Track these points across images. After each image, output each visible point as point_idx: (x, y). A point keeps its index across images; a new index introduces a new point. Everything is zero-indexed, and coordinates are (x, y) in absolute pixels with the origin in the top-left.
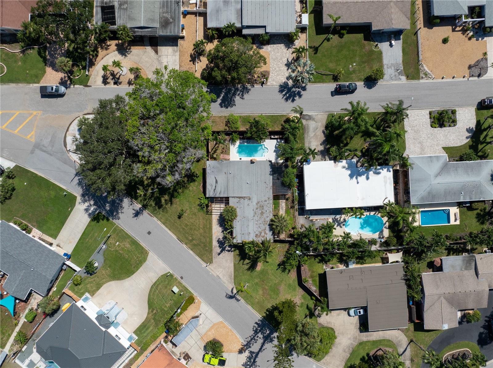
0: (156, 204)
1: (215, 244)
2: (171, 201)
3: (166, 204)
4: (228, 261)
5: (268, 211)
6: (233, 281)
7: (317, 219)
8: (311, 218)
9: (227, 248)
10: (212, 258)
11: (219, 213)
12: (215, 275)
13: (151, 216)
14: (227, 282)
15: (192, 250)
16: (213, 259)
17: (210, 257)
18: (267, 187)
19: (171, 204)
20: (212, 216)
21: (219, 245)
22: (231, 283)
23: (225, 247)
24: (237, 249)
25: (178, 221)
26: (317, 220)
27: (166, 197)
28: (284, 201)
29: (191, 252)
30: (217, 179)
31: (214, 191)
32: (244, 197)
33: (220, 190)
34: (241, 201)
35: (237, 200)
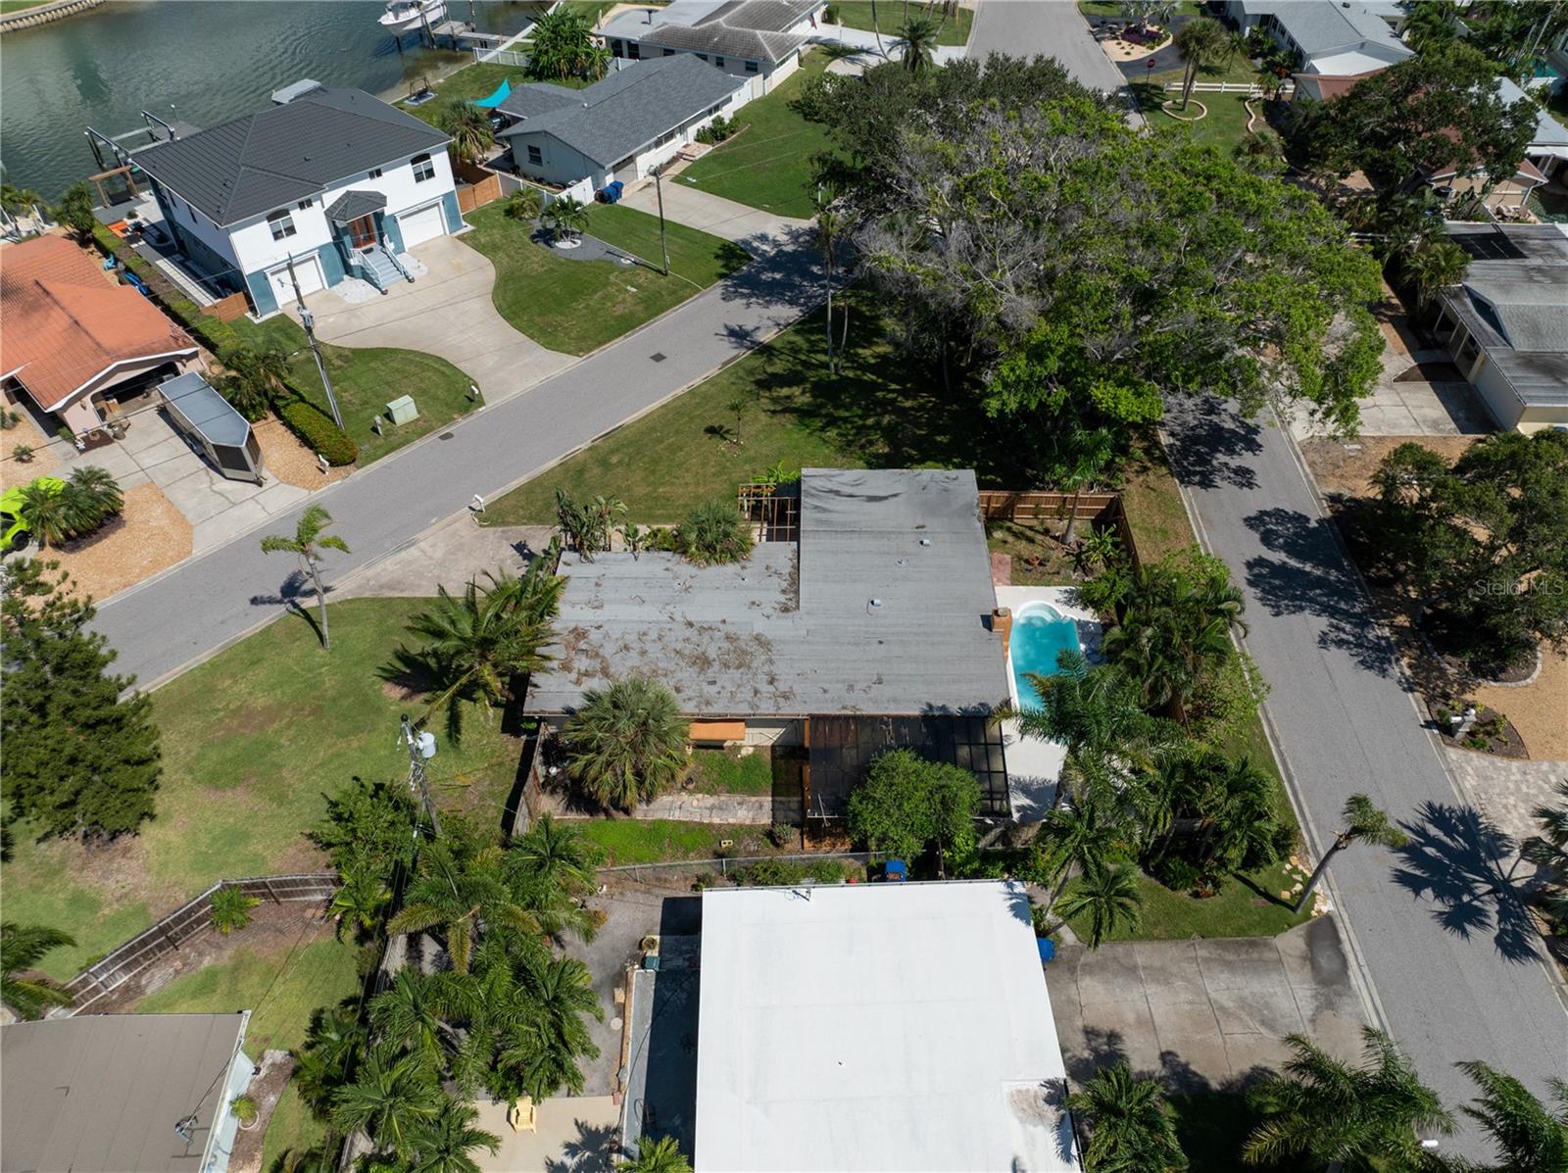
0: (774, 375)
3: (774, 399)
5: (713, 689)
6: (368, 594)
7: (631, 1012)
8: (636, 974)
10: (504, 523)
12: (418, 536)
13: (724, 364)
14: (370, 573)
15: (561, 465)
16: (502, 529)
17: (511, 519)
18: (851, 688)
22: (360, 587)
25: (699, 426)
26: (621, 1010)
27: (803, 399)
28: (766, 819)
29: (551, 464)
30: (885, 502)
31: (831, 491)
32: (797, 592)
33: (837, 508)
34: (775, 579)
35: (786, 568)
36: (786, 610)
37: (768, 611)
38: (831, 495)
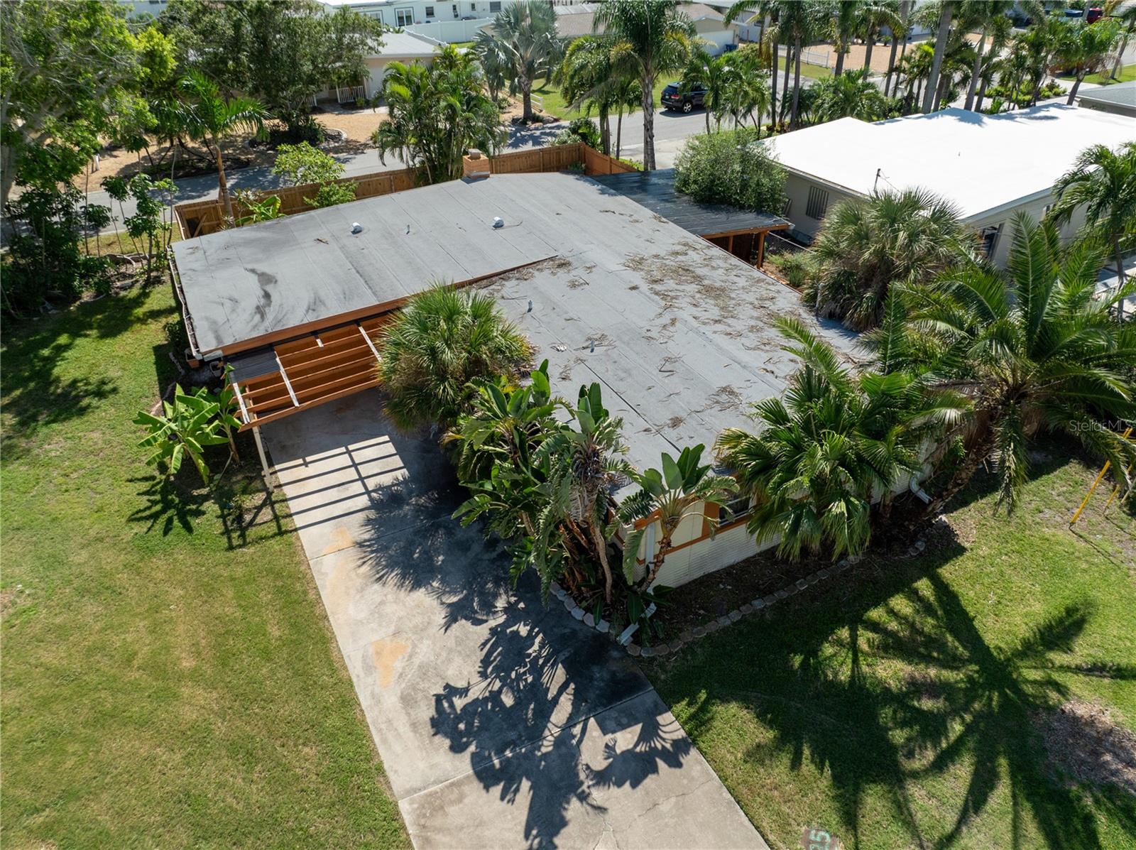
9: (604, 745)
11: (364, 501)
24: (725, 694)
36: (561, 265)
37: (577, 272)
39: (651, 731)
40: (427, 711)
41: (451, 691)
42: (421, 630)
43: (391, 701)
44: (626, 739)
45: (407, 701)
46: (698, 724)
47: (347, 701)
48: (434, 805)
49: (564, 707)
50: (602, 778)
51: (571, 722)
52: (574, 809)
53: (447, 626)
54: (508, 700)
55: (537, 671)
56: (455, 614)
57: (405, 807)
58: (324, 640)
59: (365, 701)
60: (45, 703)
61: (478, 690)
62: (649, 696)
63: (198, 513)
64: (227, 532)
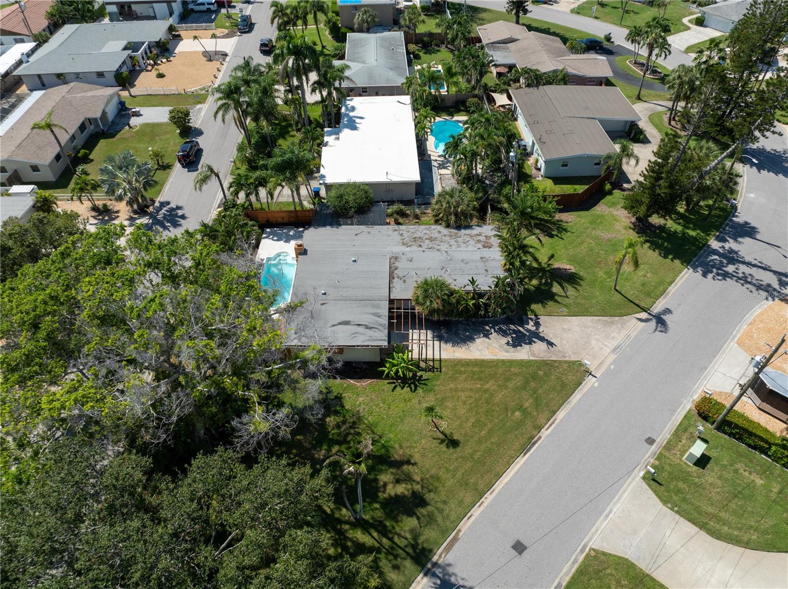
0: (411, 514)
1: (523, 353)
2: (398, 464)
3: (408, 479)
4: (565, 327)
5: (425, 232)
6: (617, 318)
9: (531, 326)
10: (566, 362)
11: (437, 343)
12: (613, 357)
13: (455, 539)
14: (624, 332)
15: (554, 412)
16: (567, 359)
17: (565, 366)
19: (408, 462)
20: (446, 360)
21: (526, 344)
22: (624, 324)
23: (528, 330)
24: (529, 306)
25: (465, 450)
26: (443, 187)
27: (385, 477)
29: (561, 415)
30: (340, 321)
31: (371, 328)
32: (390, 267)
33: (368, 316)
34: (401, 275)
35: (396, 282)
36: (396, 258)
37: (403, 257)
38: (371, 325)
39: (532, 319)
40: (511, 349)
41: (508, 344)
42: (489, 344)
43: (506, 354)
44: (531, 323)
45: (507, 352)
46: (533, 311)
47: (503, 361)
48: (533, 355)
49: (521, 329)
50: (537, 329)
51: (524, 328)
52: (542, 335)
53: (489, 338)
54: (514, 336)
55: (510, 329)
56: (487, 335)
57: (532, 358)
58: (483, 361)
59: (505, 358)
60: (477, 413)
61: (510, 340)
62: (524, 317)
63: (421, 376)
64: (433, 371)
